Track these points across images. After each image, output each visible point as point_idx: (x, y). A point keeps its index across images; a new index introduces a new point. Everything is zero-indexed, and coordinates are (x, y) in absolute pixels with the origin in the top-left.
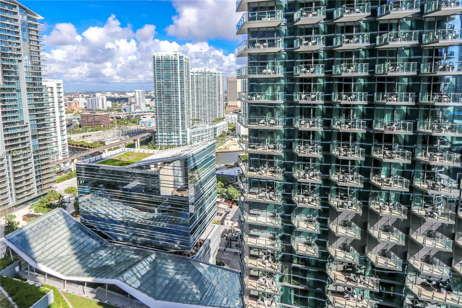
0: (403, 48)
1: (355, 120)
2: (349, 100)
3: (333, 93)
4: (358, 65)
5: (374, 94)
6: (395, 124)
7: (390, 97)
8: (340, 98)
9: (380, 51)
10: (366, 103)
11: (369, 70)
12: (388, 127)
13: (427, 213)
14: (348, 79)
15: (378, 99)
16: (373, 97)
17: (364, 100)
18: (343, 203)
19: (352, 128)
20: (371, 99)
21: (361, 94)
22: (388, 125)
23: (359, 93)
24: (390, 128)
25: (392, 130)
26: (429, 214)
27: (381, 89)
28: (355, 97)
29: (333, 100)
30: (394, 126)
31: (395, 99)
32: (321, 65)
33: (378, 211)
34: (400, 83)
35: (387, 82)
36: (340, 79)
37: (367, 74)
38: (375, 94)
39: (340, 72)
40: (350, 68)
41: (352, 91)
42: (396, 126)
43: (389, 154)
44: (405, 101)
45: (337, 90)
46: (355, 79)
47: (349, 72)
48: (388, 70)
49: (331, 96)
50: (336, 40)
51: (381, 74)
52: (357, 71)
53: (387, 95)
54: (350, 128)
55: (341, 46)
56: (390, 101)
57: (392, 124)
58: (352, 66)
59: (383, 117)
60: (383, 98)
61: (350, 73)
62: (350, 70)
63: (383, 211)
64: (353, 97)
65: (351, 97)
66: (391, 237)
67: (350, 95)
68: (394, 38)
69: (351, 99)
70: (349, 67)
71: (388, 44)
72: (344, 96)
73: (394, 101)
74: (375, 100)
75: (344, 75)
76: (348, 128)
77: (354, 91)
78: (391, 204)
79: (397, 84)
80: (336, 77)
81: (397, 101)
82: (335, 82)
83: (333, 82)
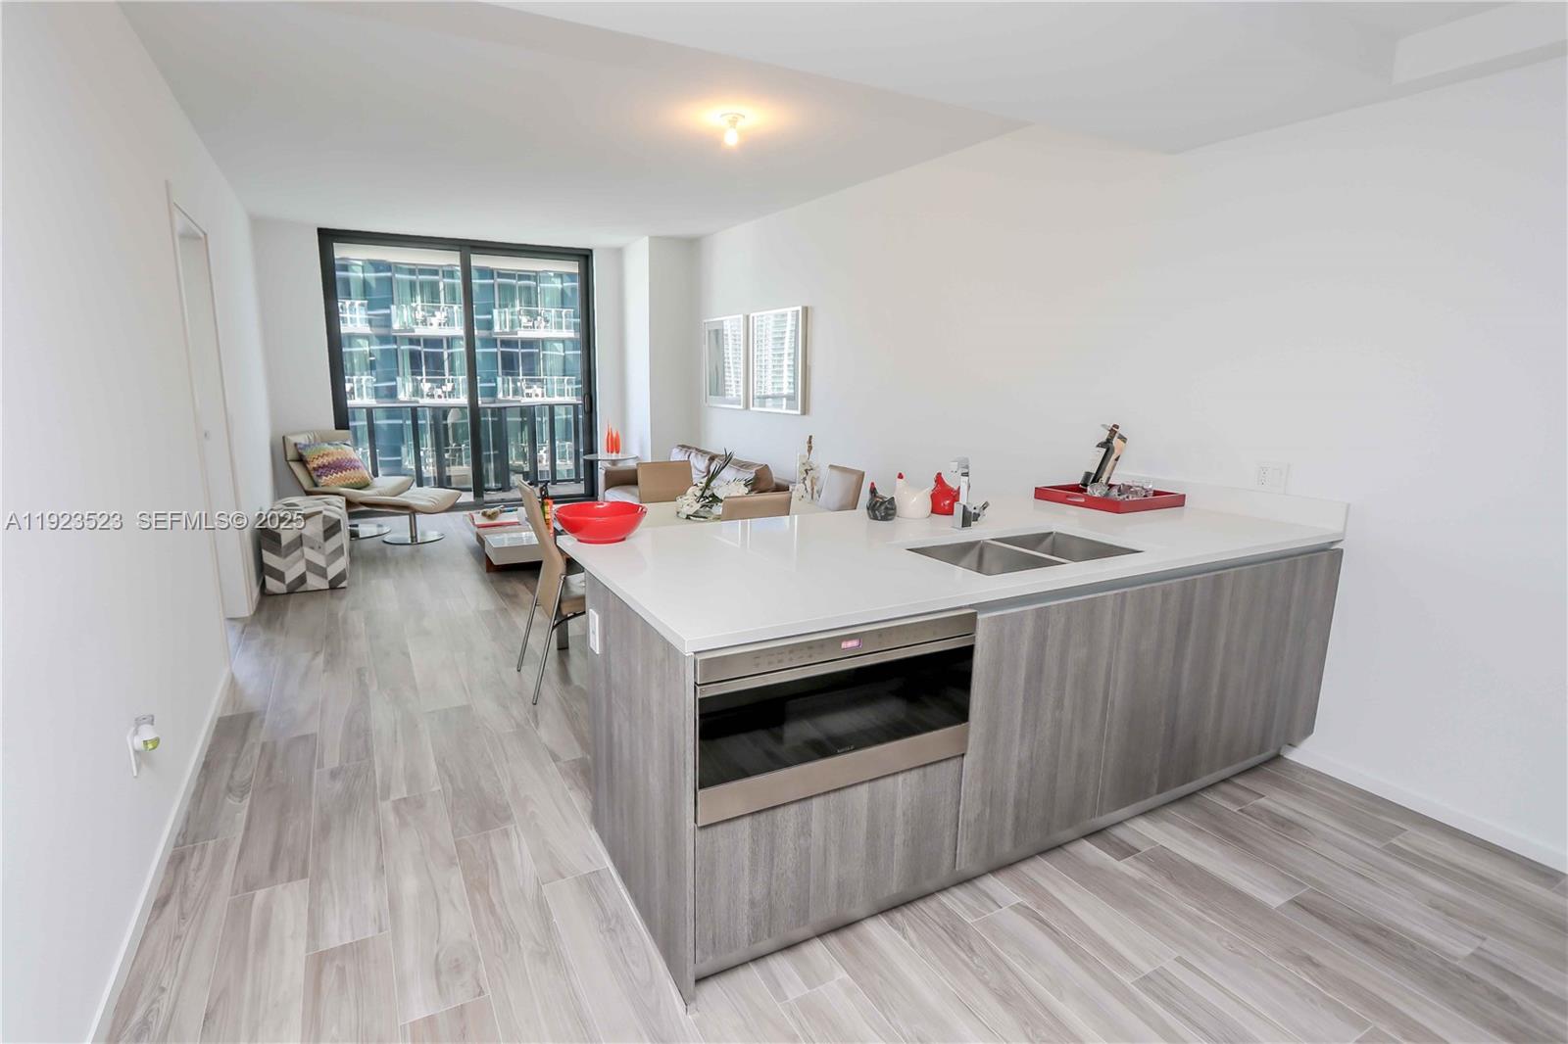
0: (552, 274)
2: (440, 397)
3: (399, 379)
5: (496, 381)
7: (529, 387)
14: (435, 342)
19: (453, 464)
27: (509, 365)
28: (453, 388)
31: (539, 391)
32: (357, 303)
34: (549, 352)
35: (520, 351)
38: (499, 380)
39: (410, 324)
40: (434, 316)
44: (560, 395)
45: (408, 370)
47: (431, 324)
48: (520, 324)
51: (506, 333)
53: (523, 381)
56: (528, 395)
60: (516, 392)
64: (448, 387)
65: (444, 388)
67: (442, 383)
69: (444, 392)
72: (426, 387)
73: (537, 395)
75: (420, 331)
77: (452, 370)
79: (544, 355)
80: (402, 337)
81: (543, 396)
82: (402, 347)
83: (395, 347)
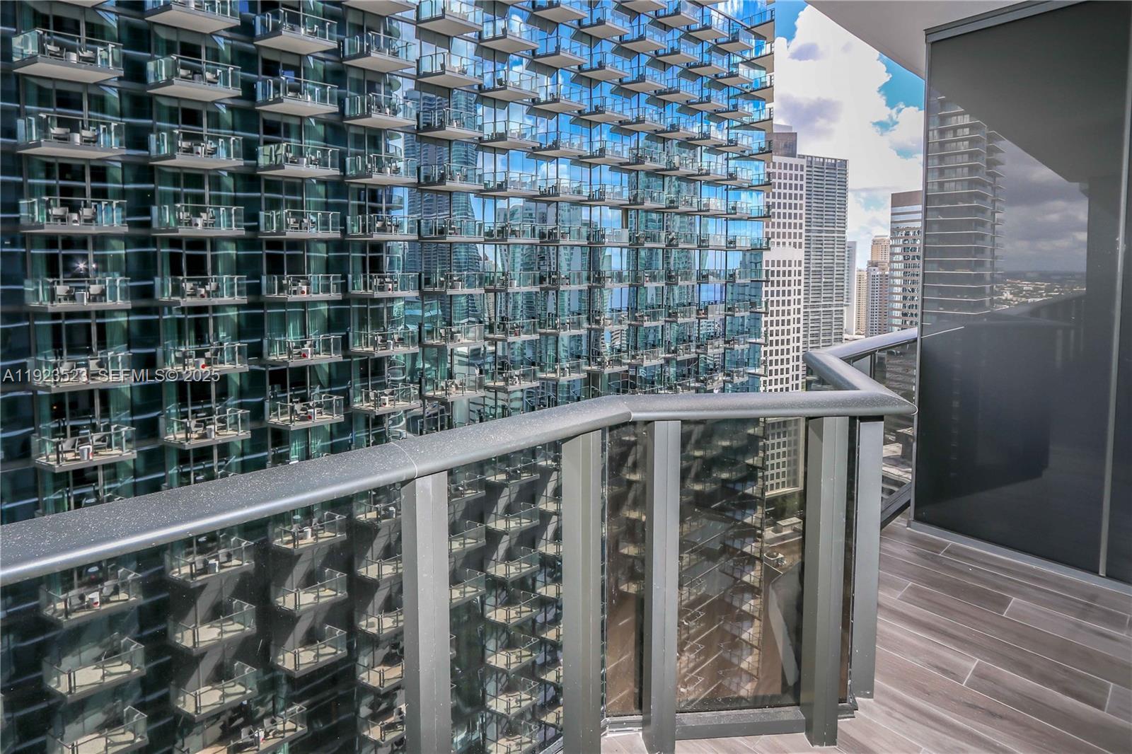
0: (314, 181)
1: (221, 344)
2: (202, 296)
3: (158, 280)
4: (219, 209)
5: (260, 279)
6: (309, 343)
7: (294, 285)
8: (177, 290)
9: (267, 181)
10: (244, 300)
11: (245, 221)
12: (296, 351)
13: (379, 513)
14: (198, 243)
15: (271, 291)
16: (259, 286)
17: (240, 293)
18: (205, 562)
19: (215, 363)
20: (254, 290)
21: (232, 279)
22: (296, 348)
23: (225, 277)
24: (300, 353)
25: (304, 356)
26: (383, 513)
27: (276, 266)
28: (218, 288)
29: (158, 296)
30: (306, 347)
31: (305, 288)
32: (115, 202)
33: (290, 546)
34: (312, 254)
35: (285, 253)
36: (175, 242)
37: (242, 232)
38: (264, 279)
39: (173, 224)
40: (199, 216)
41: (209, 273)
42: (310, 346)
43: (302, 410)
44: (324, 292)
45: (167, 269)
46: (215, 243)
47: (197, 225)
48: (287, 225)
49: (152, 288)
50: (158, 139)
51: (272, 234)
52: (216, 224)
53: (288, 279)
54: (208, 363)
55: (172, 157)
56: (295, 292)
57: (303, 343)
58: (204, 210)
59: (284, 331)
60: (281, 288)
61: (199, 228)
62: (199, 221)
63: (300, 542)
64: (211, 286)
65: (208, 288)
66: (321, 594)
67: (204, 283)
68: (295, 157)
69: (208, 292)
70: (197, 213)
71: (283, 168)
72: (188, 286)
73: (303, 292)
74: (264, 292)
75: (183, 231)
76: (203, 367)
77: (215, 271)
78: (315, 520)
79: (308, 257)
80: (162, 238)
81: (308, 293)
82: (162, 250)
83: (155, 250)
